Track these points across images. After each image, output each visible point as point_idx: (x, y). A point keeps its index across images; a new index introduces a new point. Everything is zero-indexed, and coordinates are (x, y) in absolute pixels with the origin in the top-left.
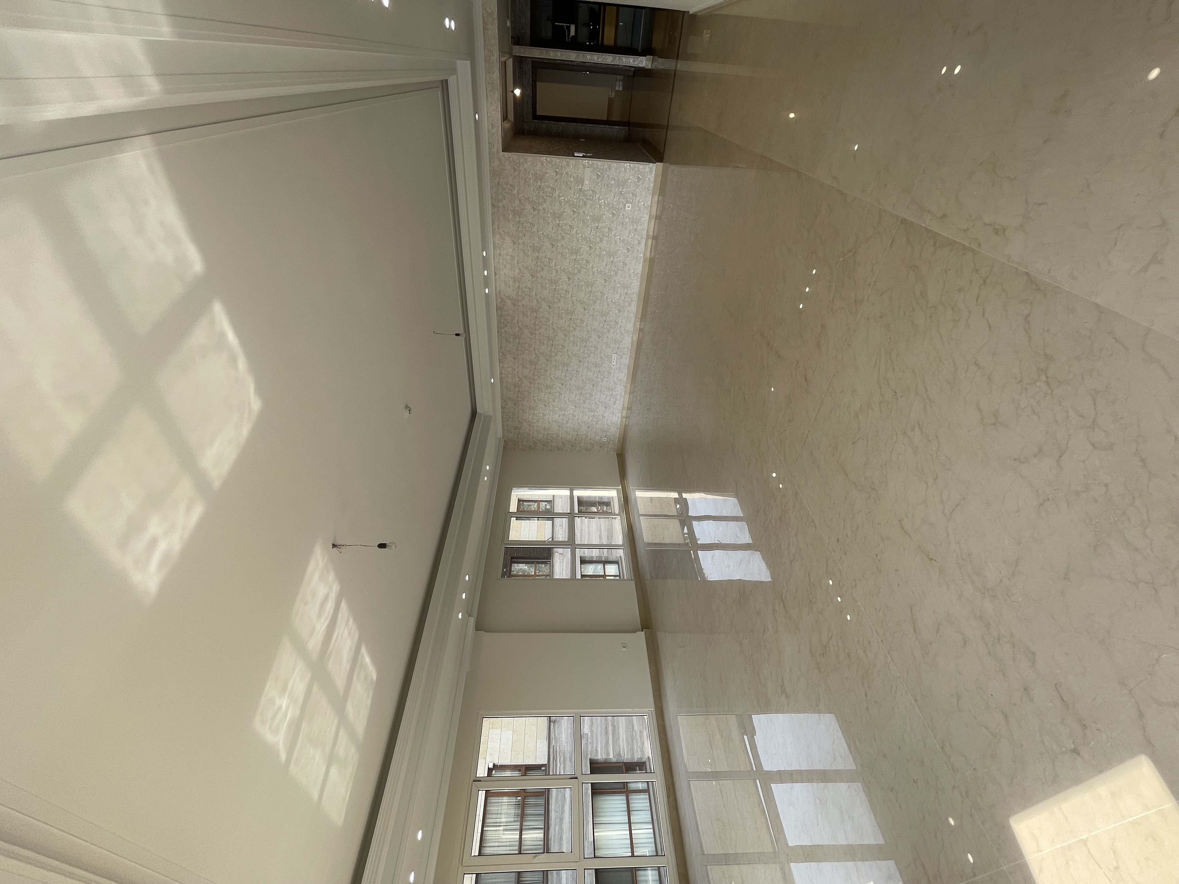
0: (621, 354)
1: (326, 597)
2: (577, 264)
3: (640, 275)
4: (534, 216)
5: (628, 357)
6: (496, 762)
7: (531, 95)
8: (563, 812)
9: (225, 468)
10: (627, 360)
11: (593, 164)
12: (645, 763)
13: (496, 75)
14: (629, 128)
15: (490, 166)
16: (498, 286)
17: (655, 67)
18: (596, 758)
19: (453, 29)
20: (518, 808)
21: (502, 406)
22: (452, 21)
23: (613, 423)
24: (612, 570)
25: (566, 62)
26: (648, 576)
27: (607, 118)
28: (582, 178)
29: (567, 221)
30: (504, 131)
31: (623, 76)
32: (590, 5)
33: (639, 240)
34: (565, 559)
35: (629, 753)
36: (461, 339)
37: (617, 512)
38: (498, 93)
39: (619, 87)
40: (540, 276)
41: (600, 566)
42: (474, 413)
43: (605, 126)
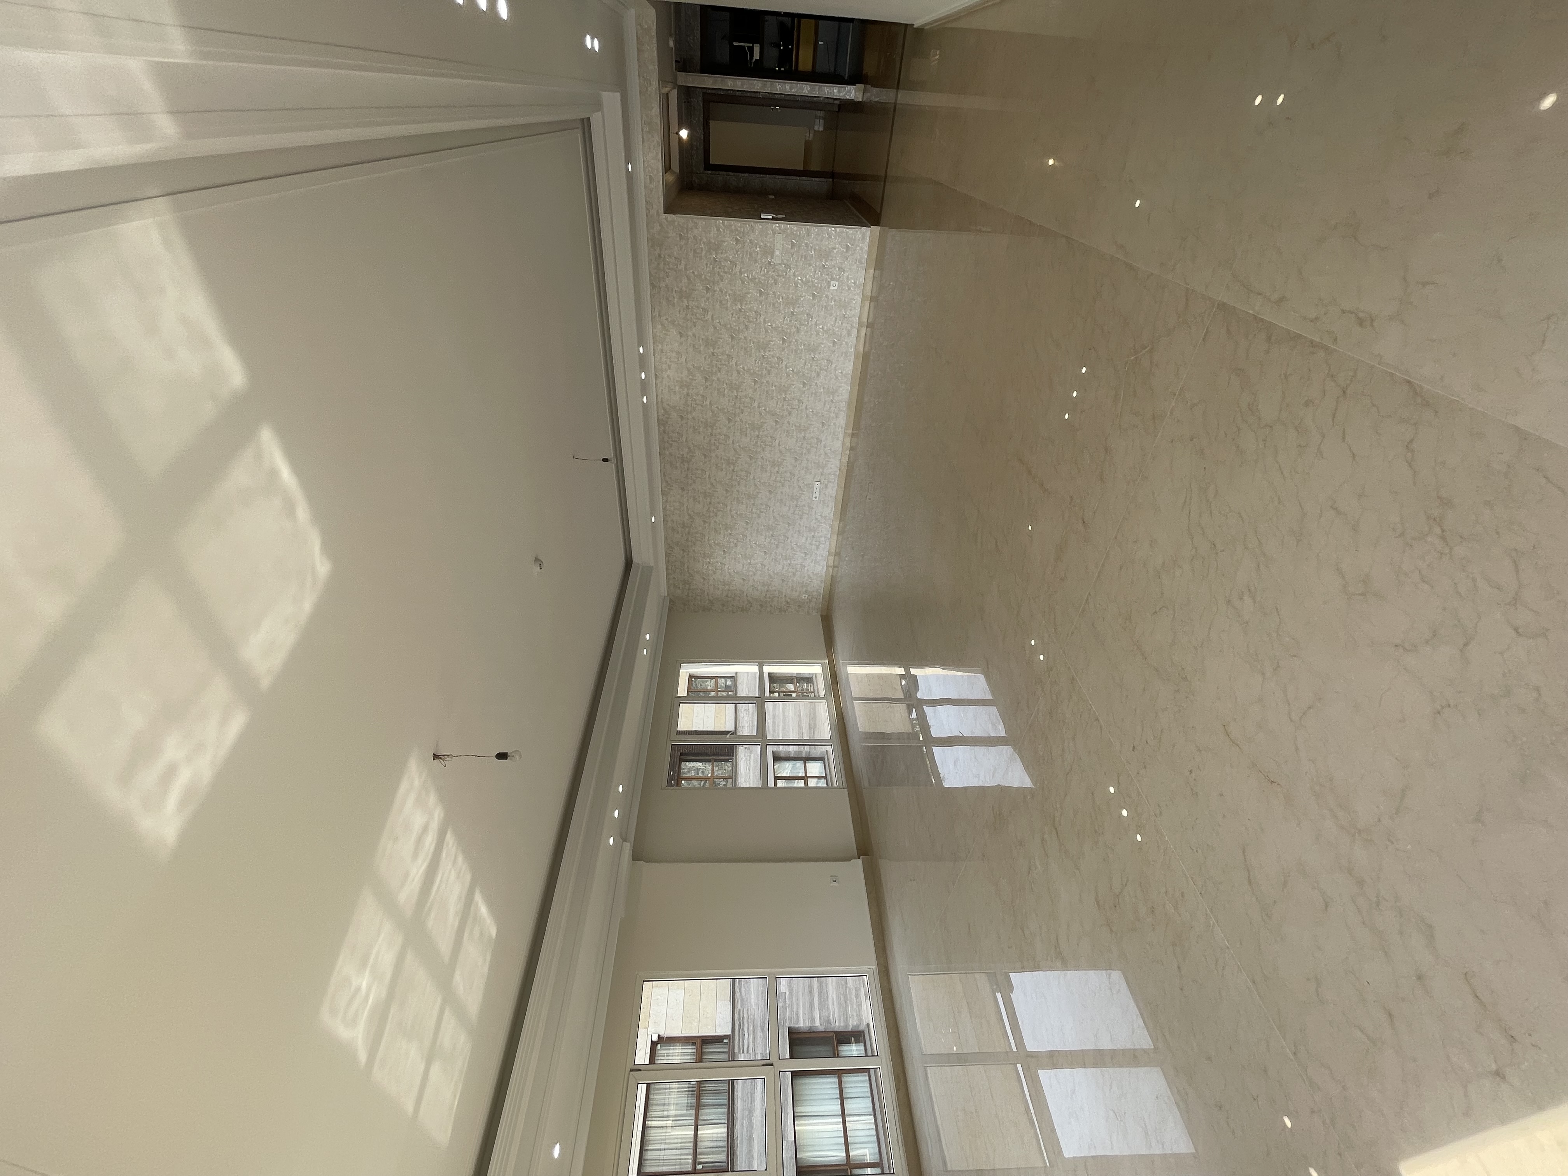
0: (826, 482)
1: (425, 829)
2: (766, 362)
3: (850, 376)
4: (708, 299)
5: (836, 485)
6: (662, 1034)
7: (702, 138)
8: (753, 1100)
9: (277, 660)
10: (833, 490)
11: (786, 229)
12: (863, 1032)
13: (655, 111)
14: (833, 181)
15: (648, 232)
16: (659, 392)
17: (867, 99)
18: (796, 1026)
19: (597, 50)
20: (691, 1097)
21: (666, 552)
22: (596, 40)
23: (816, 574)
24: (815, 769)
25: (749, 94)
26: (865, 783)
27: (803, 168)
28: (772, 248)
29: (752, 305)
30: (666, 184)
31: (824, 112)
32: (781, 18)
33: (848, 330)
34: (752, 755)
35: (842, 1018)
36: (611, 466)
37: (822, 694)
38: (658, 135)
39: (819, 127)
40: (716, 379)
41: (800, 764)
42: (629, 563)
43: (801, 178)
